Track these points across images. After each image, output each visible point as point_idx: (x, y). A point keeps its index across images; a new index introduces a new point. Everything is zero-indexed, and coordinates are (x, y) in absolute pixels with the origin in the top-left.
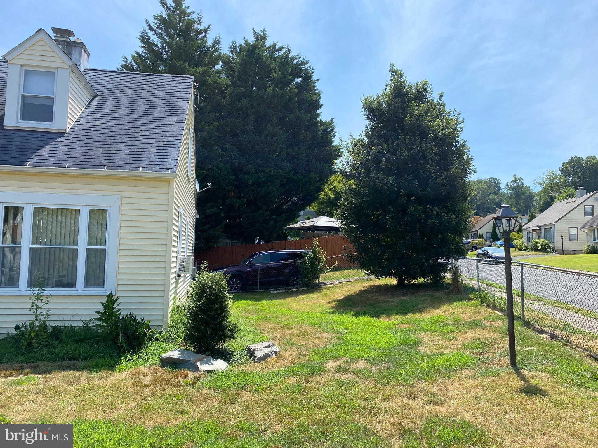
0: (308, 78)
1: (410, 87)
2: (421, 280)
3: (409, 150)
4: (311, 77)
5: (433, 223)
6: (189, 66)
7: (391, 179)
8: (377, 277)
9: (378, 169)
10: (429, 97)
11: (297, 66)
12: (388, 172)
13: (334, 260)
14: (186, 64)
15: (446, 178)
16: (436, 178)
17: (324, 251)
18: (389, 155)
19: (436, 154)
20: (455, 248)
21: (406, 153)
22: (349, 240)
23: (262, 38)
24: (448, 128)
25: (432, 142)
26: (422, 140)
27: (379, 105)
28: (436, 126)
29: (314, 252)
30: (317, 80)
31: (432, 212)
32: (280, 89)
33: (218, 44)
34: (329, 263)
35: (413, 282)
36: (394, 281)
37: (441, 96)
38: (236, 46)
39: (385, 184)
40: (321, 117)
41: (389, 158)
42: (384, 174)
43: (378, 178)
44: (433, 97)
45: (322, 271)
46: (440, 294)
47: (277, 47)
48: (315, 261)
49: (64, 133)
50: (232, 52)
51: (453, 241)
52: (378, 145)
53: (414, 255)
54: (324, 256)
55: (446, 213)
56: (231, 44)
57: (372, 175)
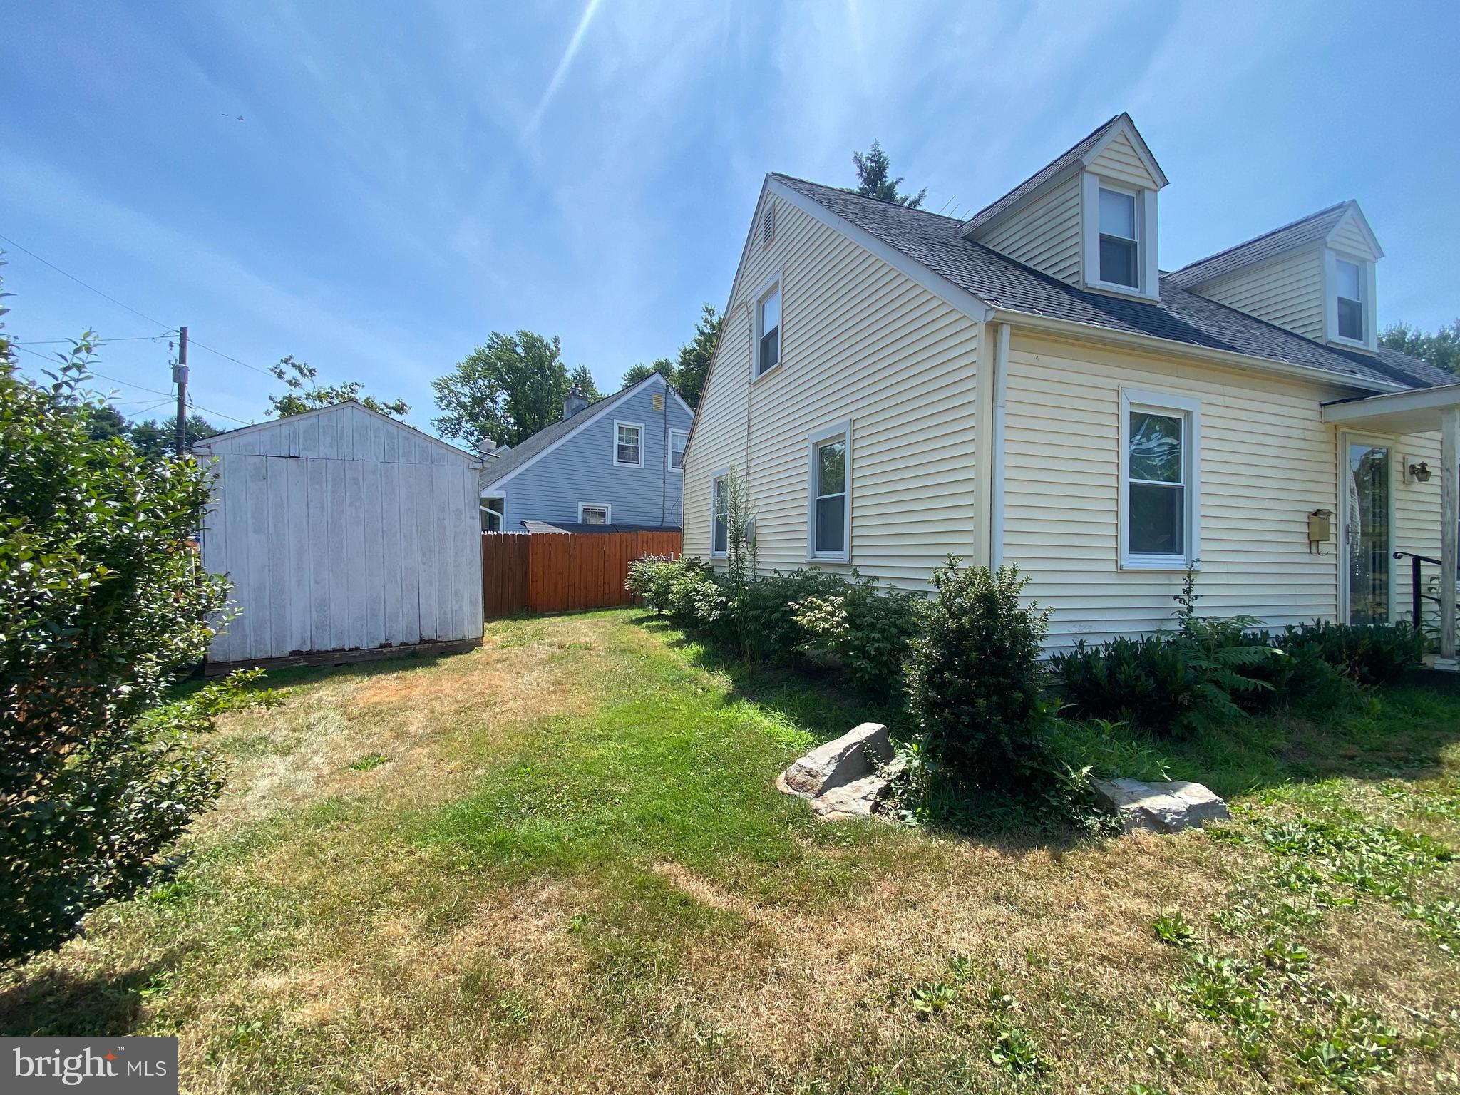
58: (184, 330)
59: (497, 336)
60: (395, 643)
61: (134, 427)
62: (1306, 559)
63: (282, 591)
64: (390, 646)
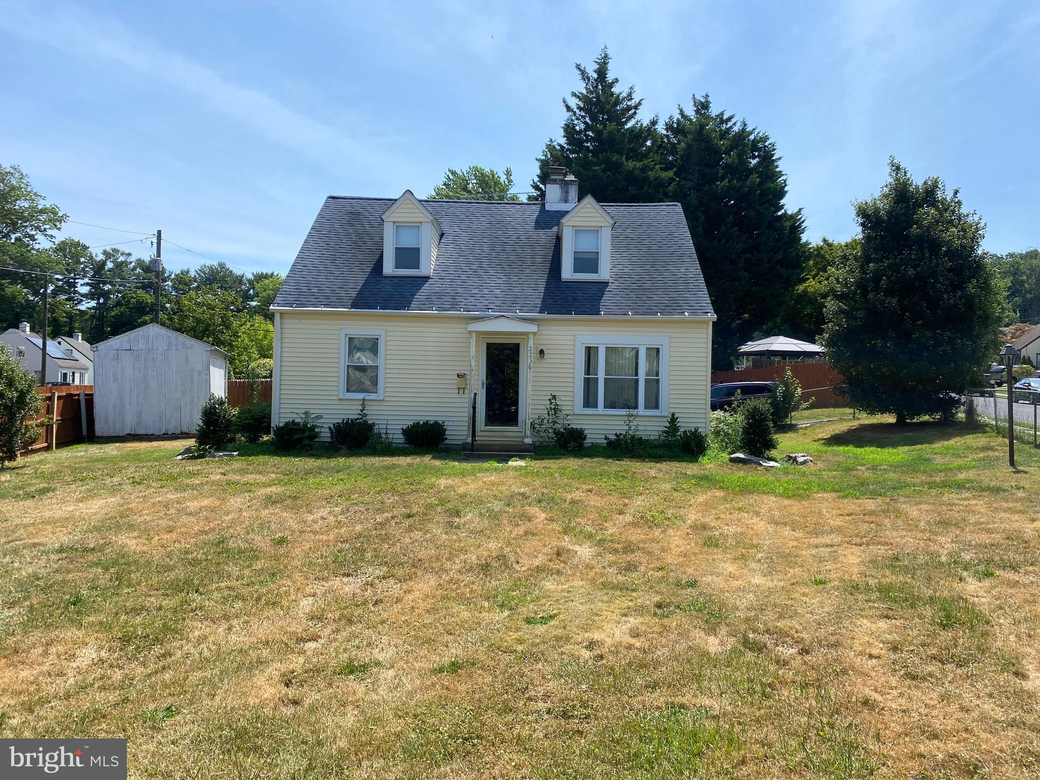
0: (767, 158)
1: (917, 187)
2: (926, 418)
3: (915, 267)
4: (773, 155)
5: (944, 351)
6: (627, 160)
7: (894, 301)
8: (872, 413)
9: (877, 289)
10: (939, 195)
11: (755, 142)
12: (889, 292)
13: (811, 394)
14: (624, 159)
15: (960, 298)
16: (949, 299)
17: (798, 384)
18: (890, 273)
19: (950, 270)
20: (970, 379)
21: (911, 272)
22: (836, 371)
23: (703, 107)
24: (965, 238)
25: (944, 257)
26: (931, 255)
27: (877, 210)
28: (950, 236)
29: (786, 385)
30: (780, 158)
31: (943, 338)
32: (738, 180)
33: (654, 125)
34: (805, 397)
35: (915, 421)
36: (890, 419)
37: (956, 192)
38: (673, 123)
39: (886, 307)
40: (785, 207)
41: (891, 276)
42: (885, 295)
43: (877, 300)
44: (945, 193)
45: (796, 408)
46: (951, 430)
47: (725, 117)
48: (788, 395)
49: (608, 283)
50: (667, 129)
51: (968, 371)
52: (876, 261)
53: (920, 387)
54: (799, 390)
55: (960, 339)
56: (667, 121)
57: (871, 296)
58: (159, 232)
59: (454, 173)
60: (170, 433)
61: (173, 276)
62: (457, 396)
63: (124, 407)
64: (167, 434)
